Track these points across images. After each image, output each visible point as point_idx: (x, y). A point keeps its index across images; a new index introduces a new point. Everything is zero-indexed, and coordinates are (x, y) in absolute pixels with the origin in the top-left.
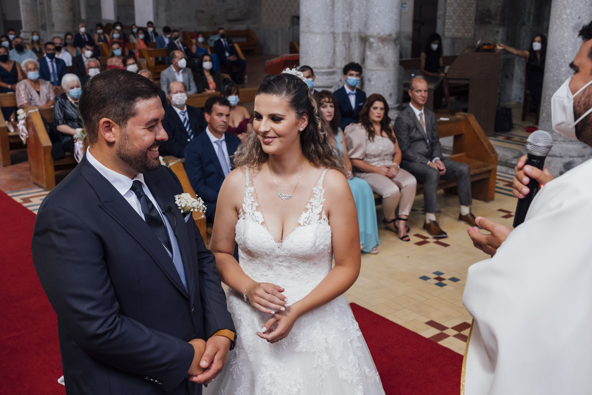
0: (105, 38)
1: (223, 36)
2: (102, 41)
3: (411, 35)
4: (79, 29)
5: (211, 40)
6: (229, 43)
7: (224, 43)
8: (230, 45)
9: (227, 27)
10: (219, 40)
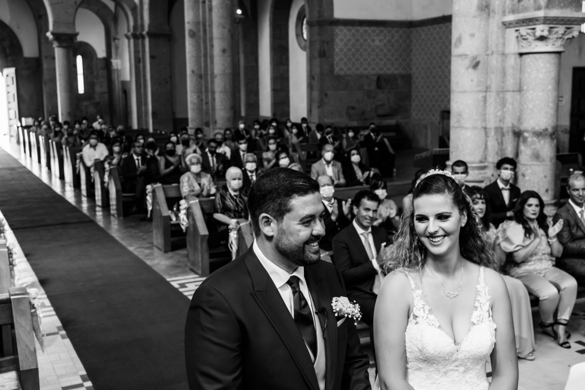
5: (361, 135)
7: (373, 137)
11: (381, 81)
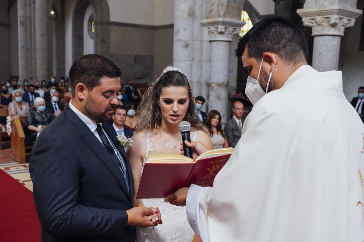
0: (65, 85)
1: (131, 85)
2: (63, 86)
3: (236, 88)
4: (51, 79)
5: (125, 88)
6: (134, 89)
7: (131, 88)
8: (135, 90)
9: (134, 82)
10: (129, 87)
11: (136, 59)
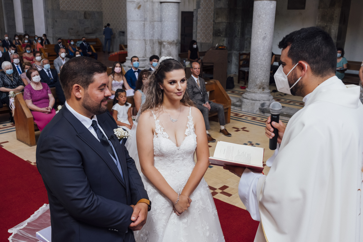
0: (19, 42)
1: (84, 41)
2: (18, 44)
3: (180, 41)
4: (4, 37)
5: (78, 44)
7: (85, 45)
8: (88, 46)
10: (82, 43)
11: (86, 15)
